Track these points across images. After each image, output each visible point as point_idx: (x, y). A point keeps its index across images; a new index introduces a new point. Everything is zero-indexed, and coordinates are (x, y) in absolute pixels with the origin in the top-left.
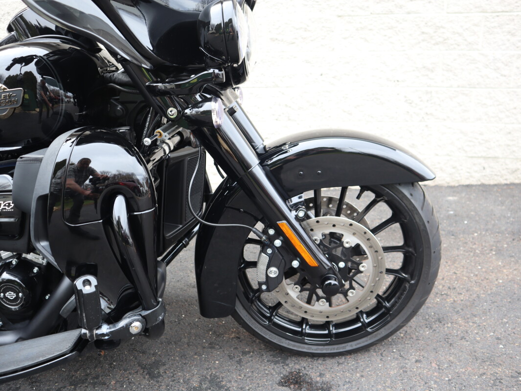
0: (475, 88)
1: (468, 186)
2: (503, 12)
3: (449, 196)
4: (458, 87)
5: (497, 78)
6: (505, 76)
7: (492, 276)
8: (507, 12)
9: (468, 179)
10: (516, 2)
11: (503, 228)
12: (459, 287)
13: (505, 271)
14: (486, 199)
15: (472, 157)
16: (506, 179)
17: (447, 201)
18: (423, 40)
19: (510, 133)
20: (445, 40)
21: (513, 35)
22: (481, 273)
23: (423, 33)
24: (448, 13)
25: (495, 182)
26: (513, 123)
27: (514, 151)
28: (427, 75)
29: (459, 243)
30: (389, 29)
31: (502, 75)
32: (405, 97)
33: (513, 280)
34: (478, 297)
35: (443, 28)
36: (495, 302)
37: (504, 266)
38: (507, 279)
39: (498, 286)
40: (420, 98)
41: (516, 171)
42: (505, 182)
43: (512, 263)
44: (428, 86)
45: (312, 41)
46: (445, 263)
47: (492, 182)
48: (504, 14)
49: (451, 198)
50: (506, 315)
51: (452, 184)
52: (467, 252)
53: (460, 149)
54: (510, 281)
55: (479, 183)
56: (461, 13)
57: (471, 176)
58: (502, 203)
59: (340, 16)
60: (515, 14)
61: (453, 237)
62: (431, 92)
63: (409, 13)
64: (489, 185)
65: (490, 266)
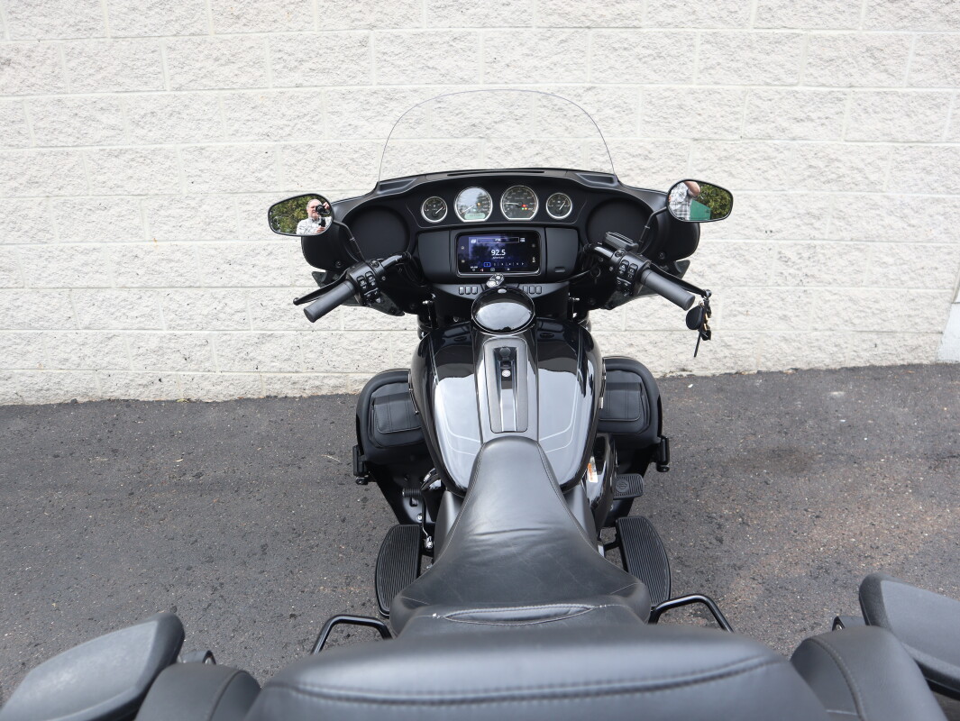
0: (873, 241)
1: (854, 369)
2: (918, 142)
3: (833, 389)
4: (852, 240)
5: (903, 228)
6: (914, 226)
7: (916, 528)
8: (923, 142)
9: (854, 359)
10: (936, 131)
11: (914, 448)
12: (882, 545)
13: (928, 519)
14: (882, 393)
15: (861, 332)
16: (903, 359)
17: (832, 398)
18: (809, 177)
19: (913, 300)
20: (840, 177)
21: (929, 173)
22: (903, 524)
23: (810, 166)
24: (846, 141)
25: (889, 363)
26: (918, 288)
27: (916, 324)
28: (812, 224)
29: (867, 476)
30: (765, 159)
31: (909, 225)
32: (780, 253)
33: (939, 533)
34: (906, 558)
35: (839, 161)
36: (926, 565)
37: (926, 512)
38: (933, 530)
39: (925, 542)
40: (800, 254)
41: (916, 348)
42: (902, 363)
43: (935, 507)
44: (811, 239)
45: (654, 173)
46: (857, 510)
47: (884, 364)
48: (920, 144)
49: (836, 393)
50: (940, 583)
51: (833, 367)
52: (879, 491)
53: (847, 321)
54: (936, 534)
55: (868, 365)
56: (865, 141)
57: (858, 356)
58: (904, 402)
59: (697, 140)
60: (934, 145)
61: (856, 465)
62: (815, 247)
63: (794, 139)
64: (881, 367)
65: (910, 513)
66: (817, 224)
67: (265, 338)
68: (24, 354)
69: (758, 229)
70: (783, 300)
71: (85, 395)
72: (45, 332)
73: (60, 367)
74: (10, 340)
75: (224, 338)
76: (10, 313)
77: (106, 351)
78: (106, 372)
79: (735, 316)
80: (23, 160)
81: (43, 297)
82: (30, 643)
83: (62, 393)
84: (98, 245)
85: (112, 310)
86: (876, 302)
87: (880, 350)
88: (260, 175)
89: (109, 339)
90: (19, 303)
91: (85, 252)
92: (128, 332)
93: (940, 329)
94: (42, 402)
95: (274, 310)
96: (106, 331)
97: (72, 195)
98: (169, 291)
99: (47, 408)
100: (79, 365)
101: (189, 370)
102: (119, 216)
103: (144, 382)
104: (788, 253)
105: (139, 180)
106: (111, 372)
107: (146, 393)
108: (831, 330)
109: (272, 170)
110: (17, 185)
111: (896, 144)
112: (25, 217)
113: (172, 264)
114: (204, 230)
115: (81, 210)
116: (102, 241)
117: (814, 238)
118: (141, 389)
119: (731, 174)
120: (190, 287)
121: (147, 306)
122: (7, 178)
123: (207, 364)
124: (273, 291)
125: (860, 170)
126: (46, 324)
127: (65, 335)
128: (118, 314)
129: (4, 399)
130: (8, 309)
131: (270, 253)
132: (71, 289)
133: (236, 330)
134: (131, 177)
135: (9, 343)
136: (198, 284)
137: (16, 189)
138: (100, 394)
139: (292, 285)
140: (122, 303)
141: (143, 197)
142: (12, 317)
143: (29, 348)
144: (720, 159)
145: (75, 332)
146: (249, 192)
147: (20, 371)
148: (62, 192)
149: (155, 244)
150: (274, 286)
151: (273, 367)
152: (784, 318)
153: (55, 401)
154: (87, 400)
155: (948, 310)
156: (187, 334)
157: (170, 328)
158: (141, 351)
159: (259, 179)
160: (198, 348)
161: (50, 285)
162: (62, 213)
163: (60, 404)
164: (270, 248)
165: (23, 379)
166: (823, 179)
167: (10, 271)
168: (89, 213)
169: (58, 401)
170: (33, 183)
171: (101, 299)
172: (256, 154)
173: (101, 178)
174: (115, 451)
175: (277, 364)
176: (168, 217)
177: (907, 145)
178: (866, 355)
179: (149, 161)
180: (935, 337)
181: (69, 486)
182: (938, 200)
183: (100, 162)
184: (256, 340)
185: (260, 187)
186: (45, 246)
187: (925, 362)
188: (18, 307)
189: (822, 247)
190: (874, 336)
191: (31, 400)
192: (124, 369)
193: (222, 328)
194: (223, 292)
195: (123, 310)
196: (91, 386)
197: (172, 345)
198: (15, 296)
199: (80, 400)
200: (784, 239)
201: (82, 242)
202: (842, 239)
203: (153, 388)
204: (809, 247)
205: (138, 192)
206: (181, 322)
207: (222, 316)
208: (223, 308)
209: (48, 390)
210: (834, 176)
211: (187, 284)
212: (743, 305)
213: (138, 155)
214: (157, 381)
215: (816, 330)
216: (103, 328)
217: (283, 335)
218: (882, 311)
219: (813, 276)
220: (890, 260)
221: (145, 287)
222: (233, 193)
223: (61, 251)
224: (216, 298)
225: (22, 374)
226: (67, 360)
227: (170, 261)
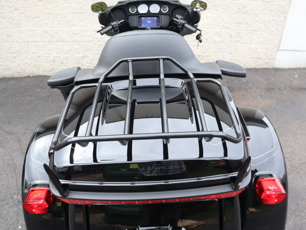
66: (240, 26)
67: (84, 57)
68: (14, 62)
69: (224, 27)
70: (230, 48)
71: (32, 74)
72: (20, 55)
73: (24, 65)
74: (10, 57)
75: (73, 57)
76: (10, 49)
77: (38, 60)
78: (38, 67)
79: (217, 52)
80: (13, 2)
81: (20, 44)
82: (25, 129)
83: (25, 73)
84: (36, 28)
85: (40, 48)
86: (257, 49)
87: (257, 63)
88: (83, 8)
89: (39, 57)
90: (12, 46)
91: (32, 31)
92: (45, 55)
93: (274, 57)
94: (19, 76)
95: (87, 48)
96: (38, 55)
97: (28, 13)
98: (56, 42)
99: (21, 78)
100: (30, 65)
101: (62, 66)
102: (42, 20)
103: (49, 70)
104: (233, 34)
105: (48, 9)
106: (39, 67)
107: (50, 73)
108: (244, 57)
109: (86, 6)
110: (11, 10)
111: (264, 3)
112: (14, 20)
113: (57, 34)
114: (67, 24)
115: (31, 18)
116: (37, 27)
117: (239, 30)
118: (48, 72)
119: (216, 10)
120: (63, 41)
121: (50, 47)
122: (8, 7)
123: (68, 65)
124: (87, 43)
125: (253, 10)
126: (20, 53)
127: (26, 56)
128: (42, 49)
129: (8, 75)
130: (9, 48)
131: (86, 32)
132: (28, 42)
133: (76, 54)
134: (45, 8)
135: (10, 58)
136: (65, 40)
137: (11, 11)
138: (36, 74)
139: (92, 41)
140: (43, 46)
141: (49, 14)
142: (10, 50)
143: (16, 60)
144: (214, 6)
145: (29, 55)
146: (79, 13)
147: (13, 67)
148: (25, 12)
149: (52, 28)
150: (87, 41)
151: (86, 65)
152: (231, 53)
153: (23, 76)
154: (32, 75)
155: (277, 52)
156: (62, 56)
157: (57, 54)
158: (48, 61)
159: (83, 9)
160: (65, 60)
161: (22, 41)
162: (25, 19)
163: (25, 77)
164: (86, 30)
165: (14, 69)
166: (243, 12)
167: (10, 36)
168: (33, 19)
169: (24, 76)
170: (16, 9)
171: (36, 45)
172: (82, 2)
173: (36, 8)
174: (42, 88)
175: (87, 64)
176: (56, 20)
177: (266, 3)
178: (253, 65)
179: (51, 3)
180: (273, 60)
181: (30, 96)
182: (274, 20)
183: (36, 3)
184: (82, 57)
185: (83, 11)
186: (20, 29)
187: (270, 67)
188: (12, 47)
189: (242, 32)
190: (256, 59)
191: (16, 75)
192: (43, 66)
193: (72, 54)
194: (72, 43)
195: (43, 48)
196: (34, 71)
197: (57, 59)
198: (11, 44)
199: (31, 75)
200: (231, 30)
201: (31, 27)
202: (247, 30)
203: (52, 72)
204: (238, 32)
205: (47, 12)
206: (60, 52)
207: (72, 50)
208: (72, 48)
209: (21, 72)
210: (245, 12)
211: (62, 40)
212: (219, 49)
213: (47, 1)
214: (53, 70)
215: (239, 57)
216: (37, 54)
217: (89, 56)
218: (258, 52)
219: (239, 41)
220: (261, 37)
221: (49, 41)
222: (75, 13)
223: (25, 30)
224: (70, 45)
225: (13, 68)
226: (27, 63)
227: (57, 33)
